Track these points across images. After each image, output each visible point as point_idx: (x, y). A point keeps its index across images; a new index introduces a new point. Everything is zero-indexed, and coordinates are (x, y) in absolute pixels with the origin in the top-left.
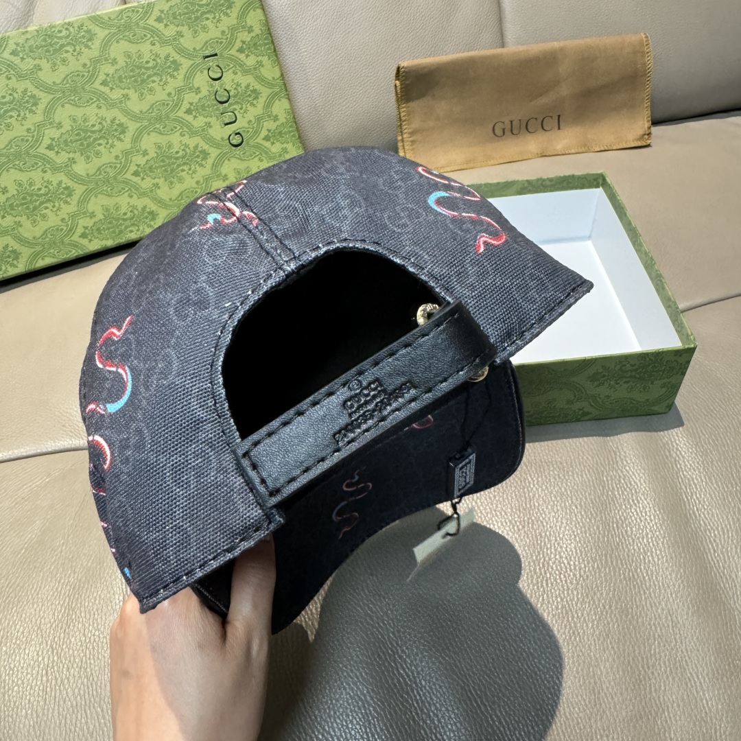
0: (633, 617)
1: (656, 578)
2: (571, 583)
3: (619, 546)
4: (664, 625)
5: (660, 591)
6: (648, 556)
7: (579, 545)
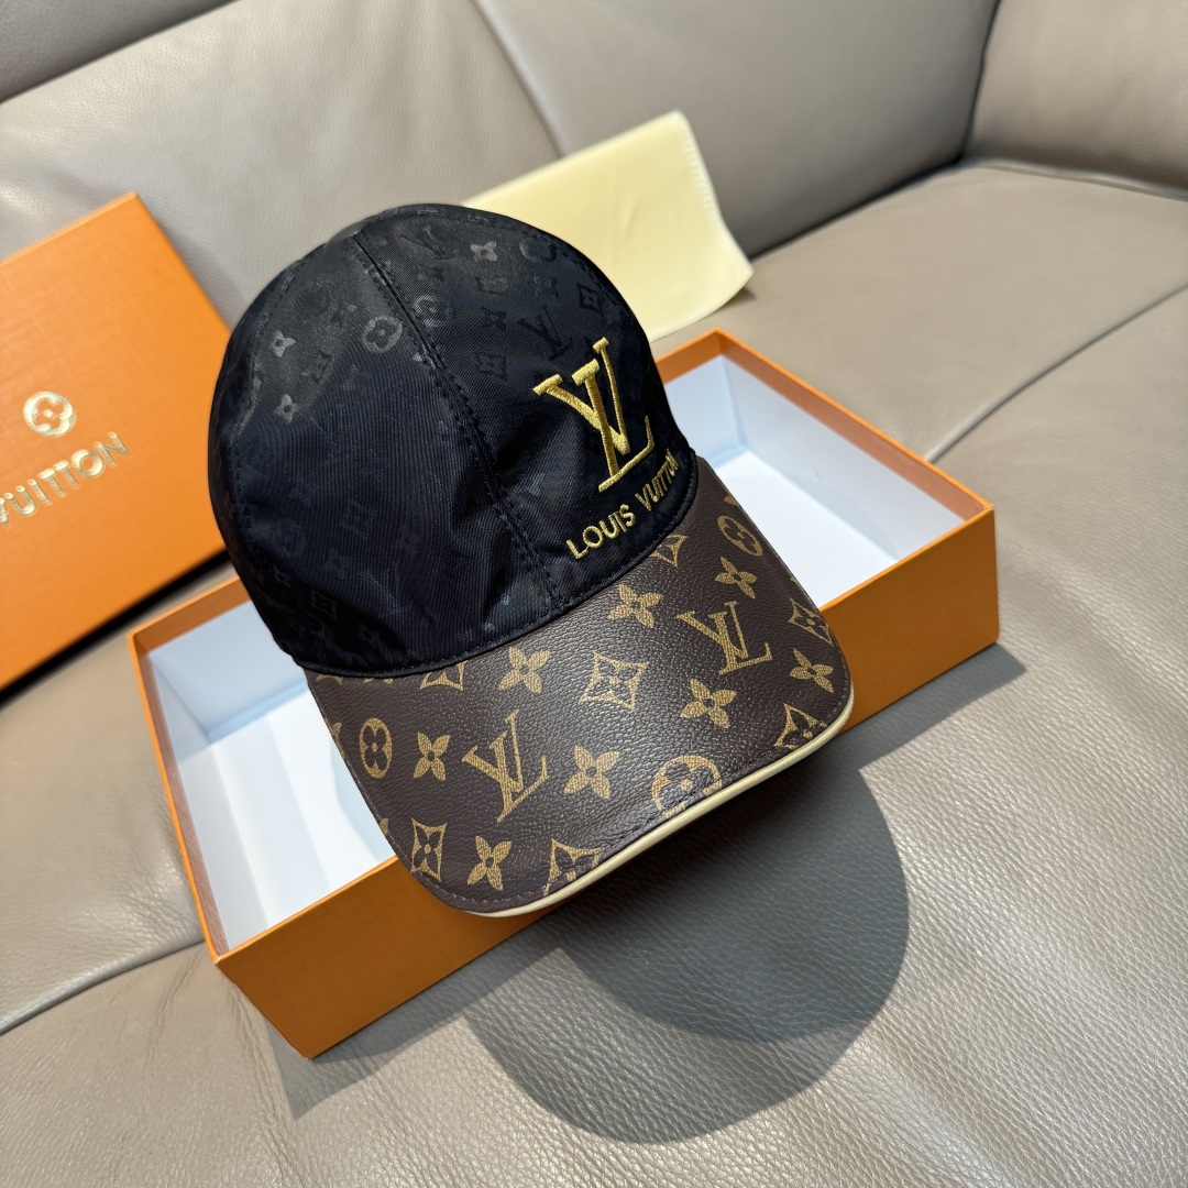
0: (1121, 839)
1: (1128, 771)
2: (1006, 831)
3: (1050, 747)
4: (1171, 832)
5: (1142, 785)
6: (1100, 745)
7: (990, 771)
